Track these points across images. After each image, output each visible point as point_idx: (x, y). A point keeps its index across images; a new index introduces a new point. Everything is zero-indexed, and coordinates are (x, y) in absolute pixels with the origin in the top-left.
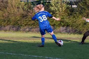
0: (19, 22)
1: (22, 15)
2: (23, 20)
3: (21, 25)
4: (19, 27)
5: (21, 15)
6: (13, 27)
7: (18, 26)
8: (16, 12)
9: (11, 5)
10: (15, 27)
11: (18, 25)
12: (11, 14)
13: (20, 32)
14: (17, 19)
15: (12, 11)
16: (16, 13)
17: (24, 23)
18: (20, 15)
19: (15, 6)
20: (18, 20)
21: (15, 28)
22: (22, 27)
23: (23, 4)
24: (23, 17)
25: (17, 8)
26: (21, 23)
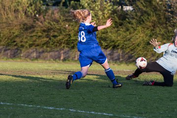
0: (18, 40)
1: (24, 25)
2: (25, 36)
3: (22, 46)
4: (17, 49)
5: (22, 26)
6: (5, 50)
7: (16, 47)
8: (11, 19)
9: (2, 5)
10: (9, 49)
11: (15, 45)
12: (2, 23)
13: (19, 60)
14: (14, 33)
15: (4, 17)
16: (12, 21)
17: (27, 42)
18: (20, 25)
19: (10, 8)
20: (17, 36)
21: (9, 51)
22: (23, 50)
23: (26, 3)
24: (26, 29)
25: (15, 11)
26: (21, 42)
